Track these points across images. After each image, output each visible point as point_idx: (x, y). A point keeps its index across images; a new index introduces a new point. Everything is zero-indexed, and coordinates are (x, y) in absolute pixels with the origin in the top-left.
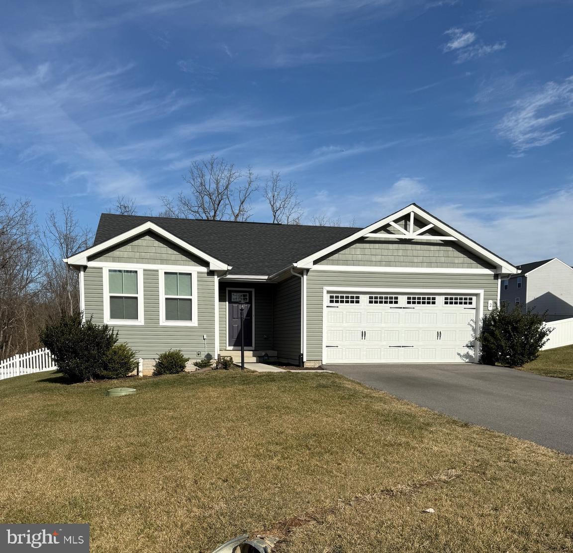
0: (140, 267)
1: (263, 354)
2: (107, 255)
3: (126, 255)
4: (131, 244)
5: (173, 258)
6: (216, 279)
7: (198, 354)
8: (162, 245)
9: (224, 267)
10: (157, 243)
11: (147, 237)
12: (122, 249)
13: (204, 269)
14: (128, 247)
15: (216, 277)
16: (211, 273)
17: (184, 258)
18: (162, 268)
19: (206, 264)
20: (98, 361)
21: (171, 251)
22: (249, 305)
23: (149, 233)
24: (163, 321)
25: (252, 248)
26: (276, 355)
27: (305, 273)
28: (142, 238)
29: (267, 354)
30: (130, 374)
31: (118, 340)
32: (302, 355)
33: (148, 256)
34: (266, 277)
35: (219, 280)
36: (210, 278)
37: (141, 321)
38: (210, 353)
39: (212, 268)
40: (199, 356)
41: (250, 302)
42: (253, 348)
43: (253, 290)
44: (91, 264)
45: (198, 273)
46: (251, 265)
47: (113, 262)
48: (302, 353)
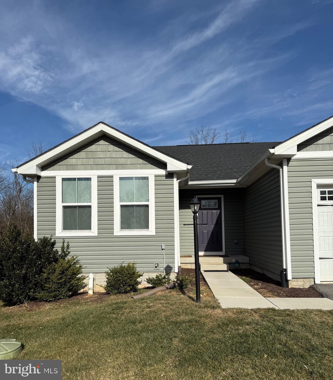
0: (93, 174)
1: (234, 261)
2: (60, 163)
3: (80, 162)
4: (85, 150)
5: (129, 161)
6: (176, 182)
7: (156, 267)
8: (116, 149)
9: (182, 166)
10: (111, 147)
11: (102, 142)
12: (75, 156)
13: (162, 172)
14: (82, 154)
15: (175, 179)
16: (170, 175)
17: (141, 161)
18: (117, 174)
19: (162, 165)
20: (31, 281)
21: (126, 154)
22: (219, 211)
23: (103, 136)
24: (117, 231)
25: (222, 160)
26: (248, 261)
27: (285, 162)
28: (97, 144)
29: (238, 261)
30: (82, 291)
31: (69, 253)
32: (286, 270)
33: (102, 161)
34: (234, 181)
35: (179, 183)
36: (169, 181)
37: (94, 231)
38: (169, 264)
39: (170, 168)
40: (157, 268)
41: (220, 208)
42: (223, 253)
43: (222, 196)
44: (44, 174)
45: (156, 176)
46: (219, 172)
47: (66, 170)
48: (285, 268)
